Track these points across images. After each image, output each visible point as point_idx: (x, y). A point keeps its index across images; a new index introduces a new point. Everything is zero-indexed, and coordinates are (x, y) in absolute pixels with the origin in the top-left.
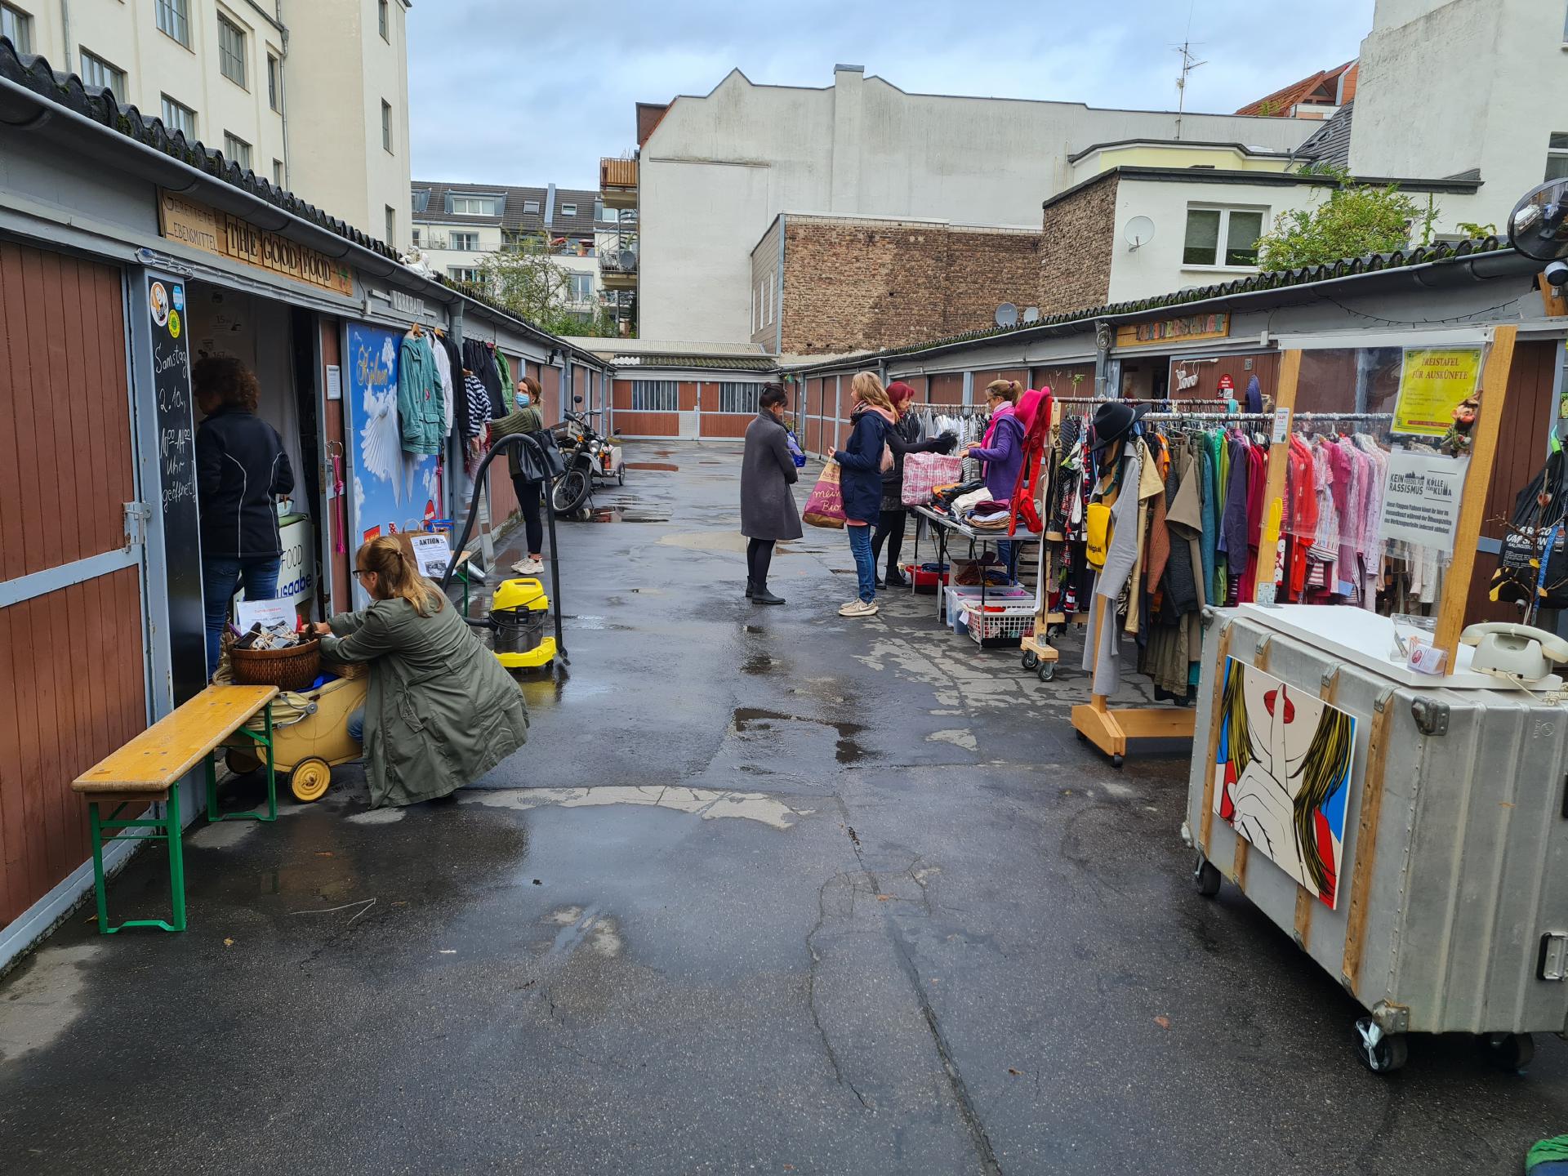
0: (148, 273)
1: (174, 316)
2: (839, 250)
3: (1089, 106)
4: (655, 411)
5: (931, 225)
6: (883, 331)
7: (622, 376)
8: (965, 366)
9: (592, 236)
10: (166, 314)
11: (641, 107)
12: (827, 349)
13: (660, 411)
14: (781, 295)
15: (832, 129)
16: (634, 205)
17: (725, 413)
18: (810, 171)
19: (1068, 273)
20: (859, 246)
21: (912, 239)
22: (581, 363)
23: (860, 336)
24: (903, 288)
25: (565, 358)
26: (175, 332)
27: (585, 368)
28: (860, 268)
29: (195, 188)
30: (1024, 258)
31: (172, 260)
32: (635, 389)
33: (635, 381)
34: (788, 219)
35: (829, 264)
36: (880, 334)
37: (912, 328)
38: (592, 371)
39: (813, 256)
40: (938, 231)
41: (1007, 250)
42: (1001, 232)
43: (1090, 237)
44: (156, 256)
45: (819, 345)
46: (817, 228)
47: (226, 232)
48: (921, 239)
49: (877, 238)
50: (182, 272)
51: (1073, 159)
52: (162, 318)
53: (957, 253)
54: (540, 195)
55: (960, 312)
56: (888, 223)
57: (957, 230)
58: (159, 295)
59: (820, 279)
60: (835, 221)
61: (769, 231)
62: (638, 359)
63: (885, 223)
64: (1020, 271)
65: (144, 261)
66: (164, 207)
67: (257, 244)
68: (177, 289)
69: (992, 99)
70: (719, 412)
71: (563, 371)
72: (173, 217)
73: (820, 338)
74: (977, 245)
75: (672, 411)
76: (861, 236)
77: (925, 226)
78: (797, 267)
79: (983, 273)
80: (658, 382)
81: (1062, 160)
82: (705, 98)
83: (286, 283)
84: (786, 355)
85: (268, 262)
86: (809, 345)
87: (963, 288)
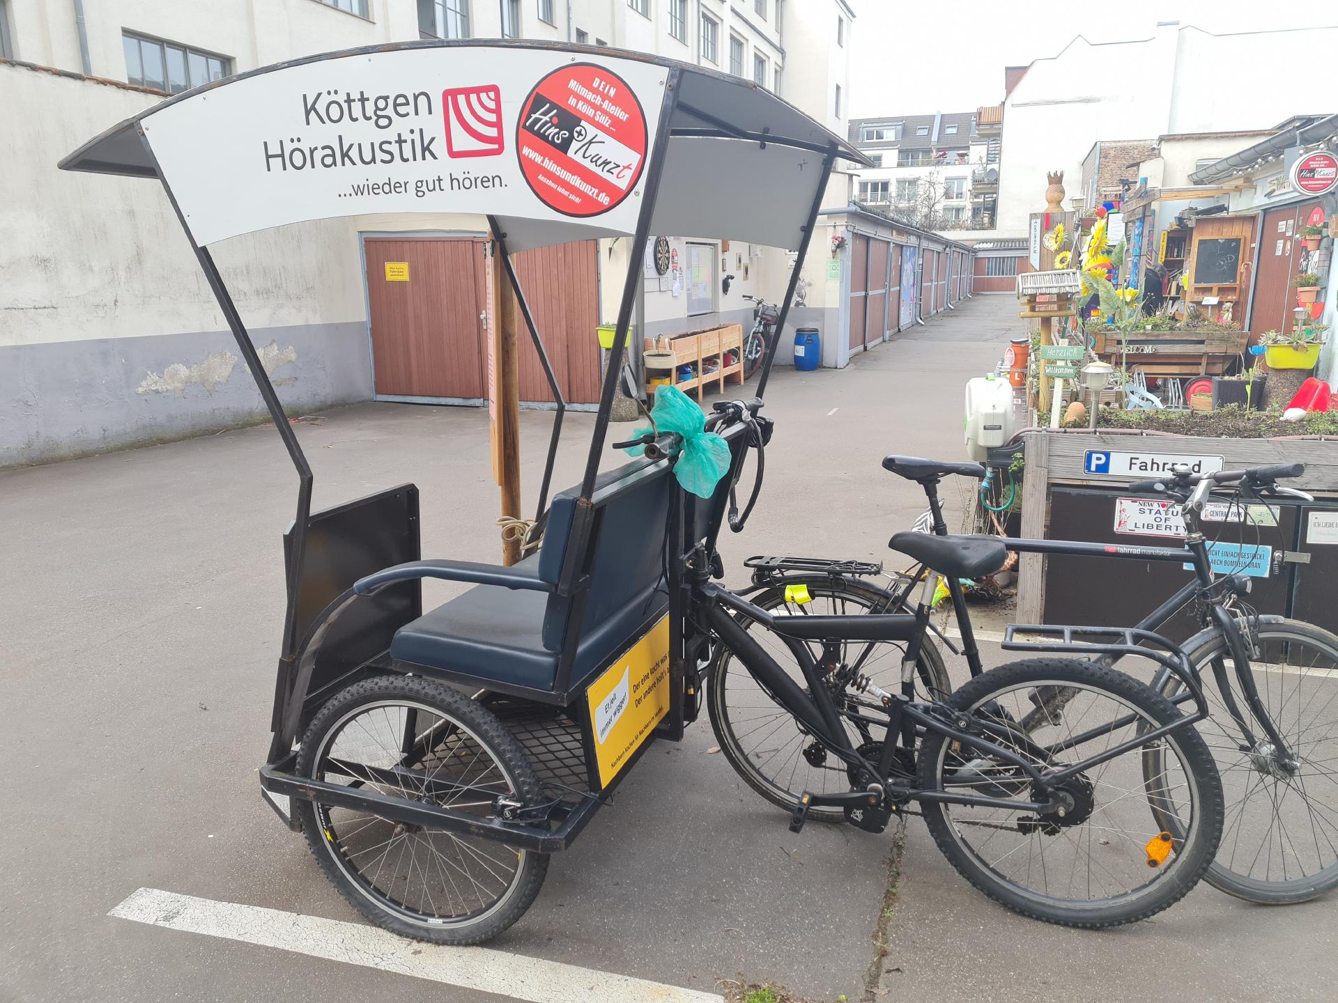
4: (1001, 276)
7: (980, 255)
9: (968, 148)
13: (1004, 276)
14: (1095, 195)
16: (998, 135)
32: (989, 262)
33: (989, 258)
34: (1103, 145)
38: (958, 253)
39: (1120, 168)
46: (1123, 149)
54: (928, 120)
61: (1091, 152)
62: (993, 243)
75: (1012, 276)
78: (1107, 176)
80: (1004, 258)
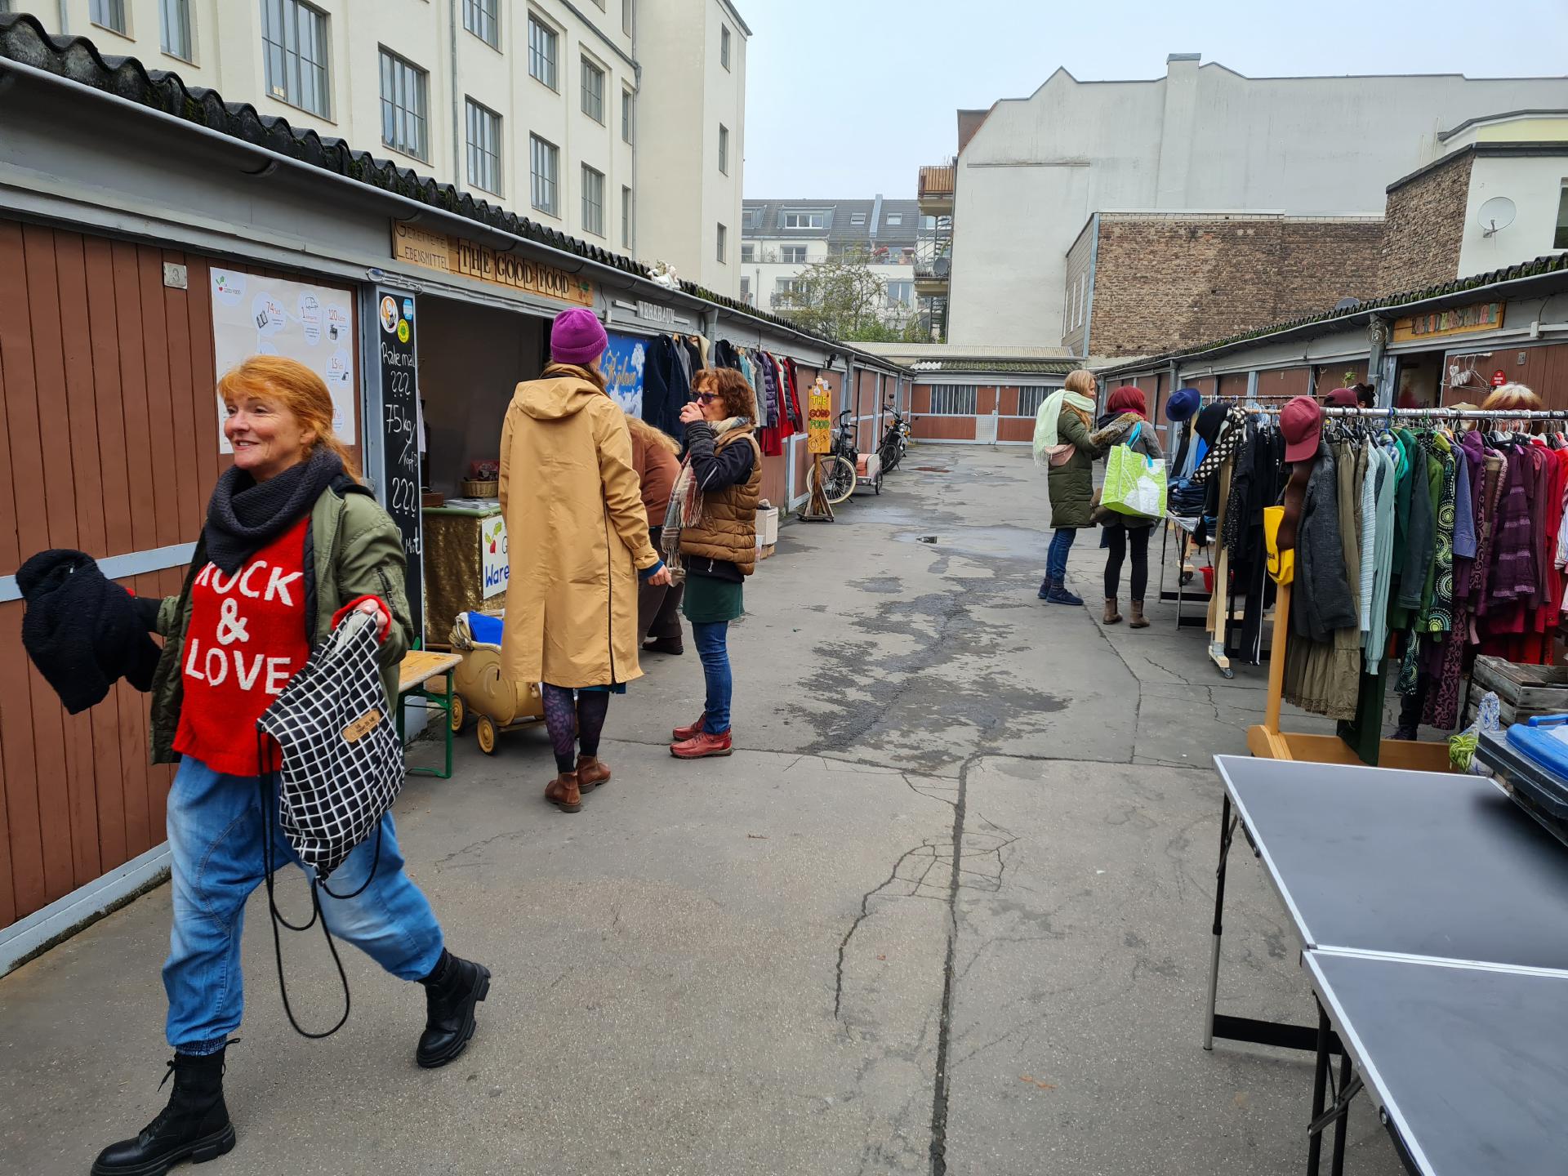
0: (379, 289)
1: (404, 324)
2: (1155, 248)
3: (1467, 77)
4: (953, 415)
5: (1263, 217)
6: (1202, 330)
7: (921, 380)
8: (1249, 365)
9: (914, 244)
10: (396, 323)
11: (961, 113)
12: (1139, 350)
13: (958, 415)
14: (1091, 296)
15: (1162, 122)
16: (949, 212)
17: (1024, 417)
18: (1135, 167)
19: (1412, 263)
20: (1179, 242)
21: (1240, 232)
22: (869, 367)
23: (1176, 337)
24: (1228, 285)
25: (847, 362)
26: (404, 338)
27: (876, 373)
28: (1179, 265)
29: (418, 217)
30: (1372, 248)
31: (402, 278)
33: (934, 386)
34: (1103, 218)
35: (1145, 263)
36: (1198, 334)
37: (1236, 327)
38: (884, 376)
39: (1128, 255)
40: (1271, 223)
41: (1353, 240)
42: (1346, 220)
43: (1437, 223)
44: (386, 274)
45: (1129, 347)
46: (1134, 225)
47: (459, 253)
48: (1250, 232)
49: (1200, 233)
50: (412, 288)
51: (1443, 137)
52: (392, 326)
53: (1292, 246)
54: (867, 205)
55: (1293, 308)
56: (1214, 217)
57: (1294, 220)
58: (389, 307)
59: (1135, 278)
60: (1152, 218)
61: (1083, 231)
62: (940, 364)
63: (1210, 217)
64: (1369, 262)
65: (374, 279)
66: (397, 234)
67: (491, 264)
68: (407, 302)
69: (1347, 77)
70: (1018, 417)
71: (846, 375)
72: (403, 243)
73: (1131, 339)
74: (1317, 236)
75: (970, 415)
76: (1182, 232)
77: (1256, 218)
78: (1110, 266)
79: (1322, 266)
80: (957, 386)
81: (1430, 138)
82: (1027, 99)
83: (520, 295)
84: (1093, 358)
85: (501, 278)
86: (1119, 347)
87: (1297, 282)
